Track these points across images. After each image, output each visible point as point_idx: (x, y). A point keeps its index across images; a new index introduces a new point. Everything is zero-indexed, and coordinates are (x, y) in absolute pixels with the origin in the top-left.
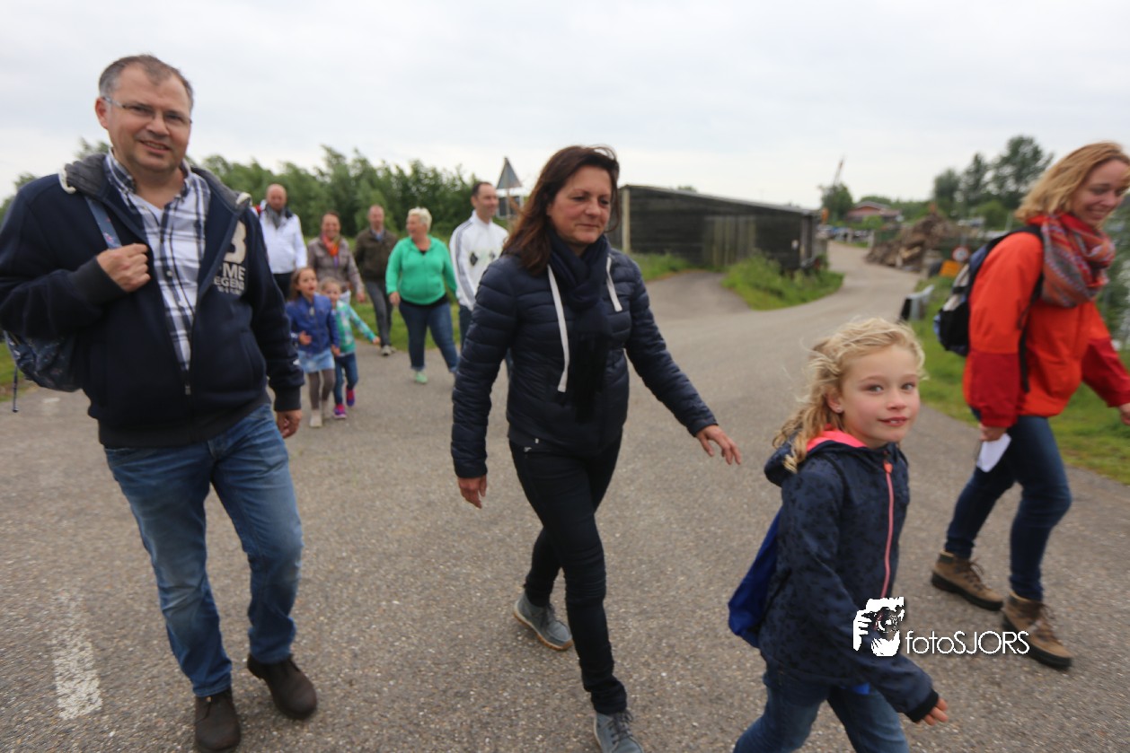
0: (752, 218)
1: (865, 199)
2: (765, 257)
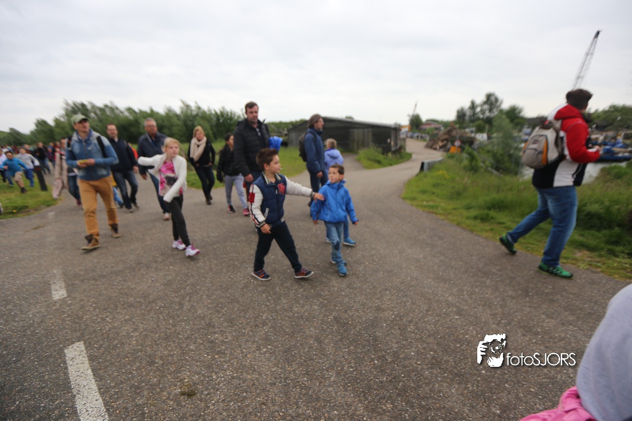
0: (370, 130)
1: (427, 121)
2: (376, 146)
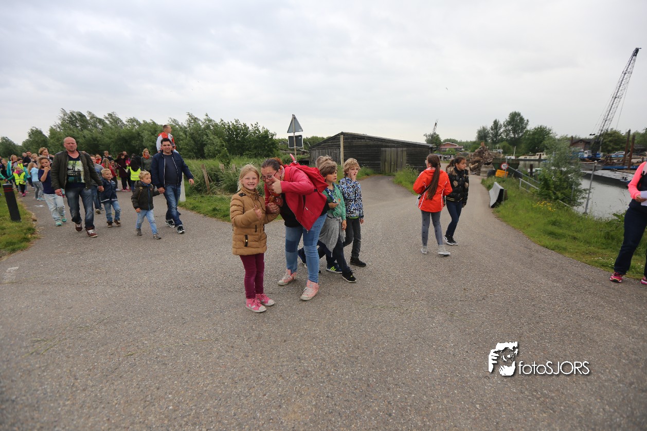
0: (405, 149)
1: (447, 140)
2: (411, 168)
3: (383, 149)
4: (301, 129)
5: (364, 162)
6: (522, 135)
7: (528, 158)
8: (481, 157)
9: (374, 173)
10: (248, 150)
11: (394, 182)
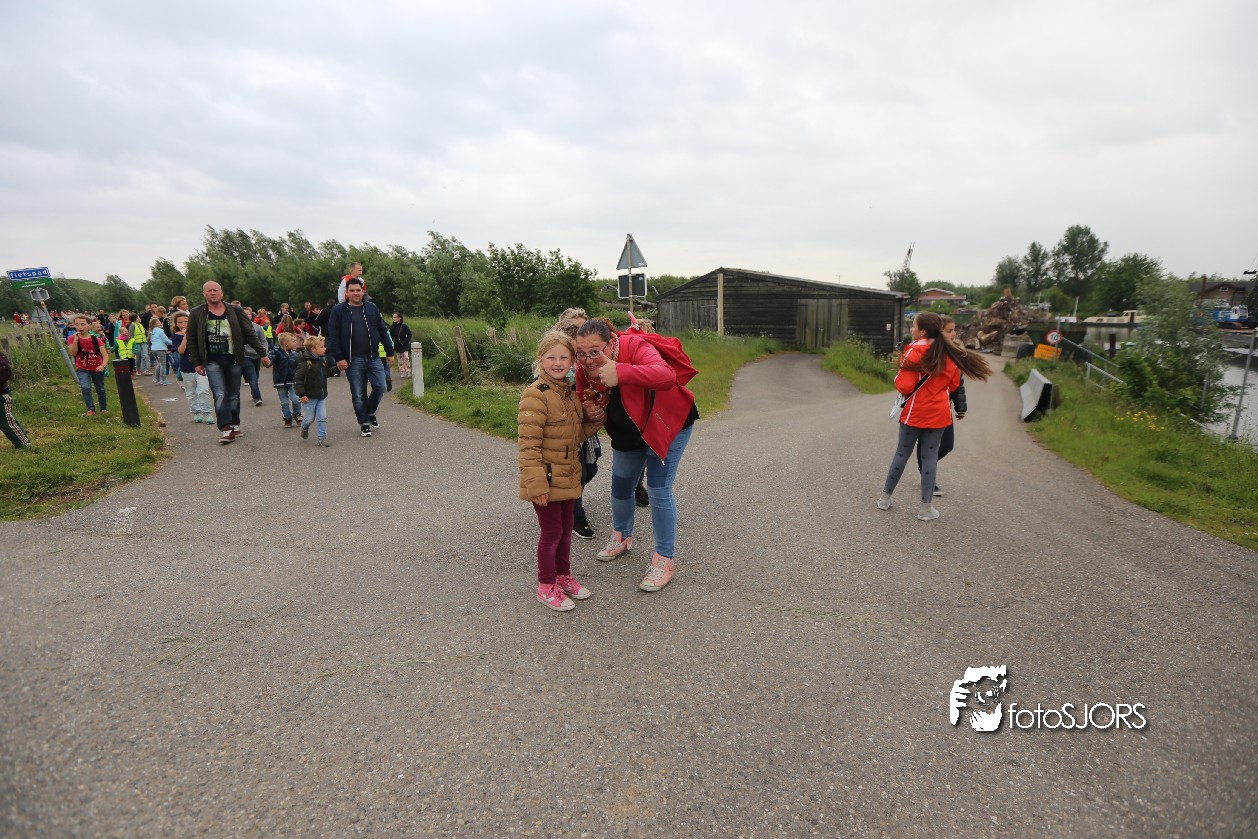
0: (846, 301)
2: (859, 339)
3: (803, 301)
4: (643, 260)
5: (764, 327)
6: (1093, 274)
7: (1105, 320)
8: (1004, 318)
9: (784, 349)
10: (540, 300)
11: (822, 367)
